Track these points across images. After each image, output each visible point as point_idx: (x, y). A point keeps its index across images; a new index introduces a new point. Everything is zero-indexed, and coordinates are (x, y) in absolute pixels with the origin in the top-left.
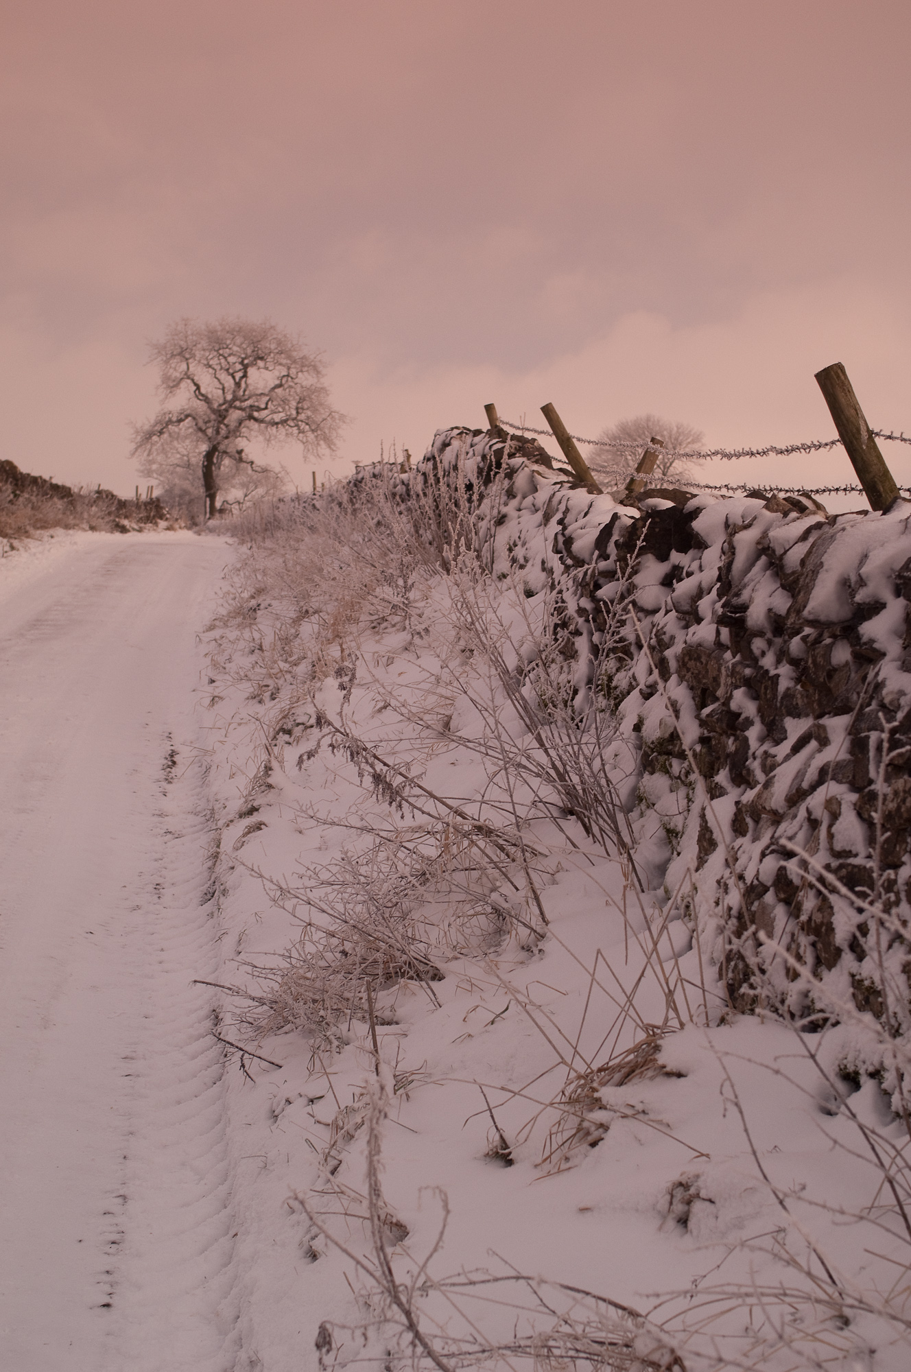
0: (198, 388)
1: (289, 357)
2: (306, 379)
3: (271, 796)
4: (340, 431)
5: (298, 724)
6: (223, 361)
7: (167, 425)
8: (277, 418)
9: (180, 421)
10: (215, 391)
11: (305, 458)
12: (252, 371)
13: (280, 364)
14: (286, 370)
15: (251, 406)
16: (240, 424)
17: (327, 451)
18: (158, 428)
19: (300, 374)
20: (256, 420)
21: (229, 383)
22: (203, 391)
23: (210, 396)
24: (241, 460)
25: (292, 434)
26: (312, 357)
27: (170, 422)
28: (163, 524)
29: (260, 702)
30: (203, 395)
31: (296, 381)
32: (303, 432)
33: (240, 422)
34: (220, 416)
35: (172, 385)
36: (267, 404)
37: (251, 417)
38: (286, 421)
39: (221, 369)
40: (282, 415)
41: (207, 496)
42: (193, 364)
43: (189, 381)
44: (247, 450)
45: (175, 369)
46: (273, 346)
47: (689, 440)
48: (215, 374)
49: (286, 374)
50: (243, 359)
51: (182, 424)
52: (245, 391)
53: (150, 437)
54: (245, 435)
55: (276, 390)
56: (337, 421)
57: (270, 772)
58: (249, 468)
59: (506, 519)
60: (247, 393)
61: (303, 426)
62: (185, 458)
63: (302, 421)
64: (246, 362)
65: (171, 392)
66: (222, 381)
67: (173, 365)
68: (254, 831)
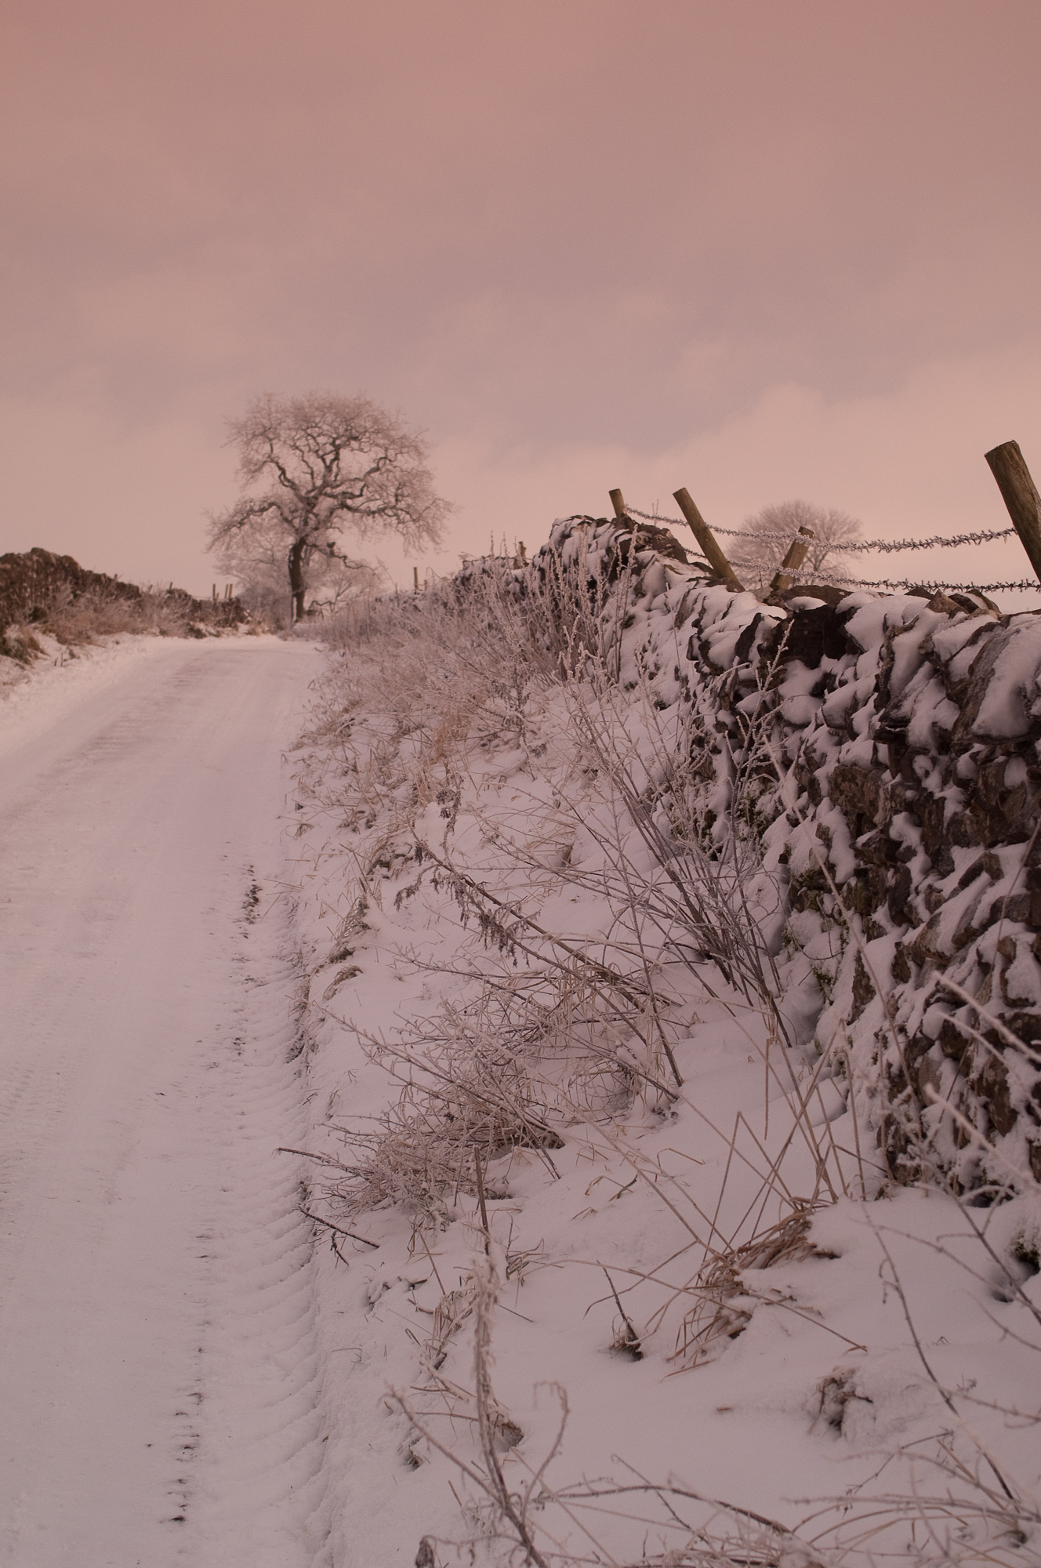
0: (283, 472)
1: (387, 437)
2: (406, 462)
3: (366, 938)
4: (445, 521)
5: (398, 856)
6: (311, 441)
7: (248, 515)
8: (374, 506)
9: (263, 510)
10: (302, 475)
11: (406, 552)
12: (343, 453)
13: (377, 445)
14: (383, 451)
15: (344, 493)
16: (331, 513)
17: (431, 545)
18: (238, 518)
19: (399, 456)
20: (349, 508)
21: (319, 466)
22: (289, 476)
23: (297, 482)
24: (332, 554)
25: (390, 525)
26: (412, 437)
27: (251, 511)
28: (243, 628)
29: (354, 830)
30: (289, 481)
31: (395, 463)
32: (403, 523)
33: (332, 512)
34: (309, 504)
35: (253, 469)
36: (362, 490)
37: (344, 506)
38: (383, 510)
39: (310, 451)
40: (379, 502)
41: (294, 596)
42: (278, 445)
43: (273, 465)
44: (339, 543)
45: (257, 452)
46: (368, 425)
47: (844, 529)
48: (303, 456)
49: (383, 456)
50: (335, 440)
51: (265, 513)
52: (336, 476)
53: (229, 529)
54: (337, 525)
55: (372, 475)
56: (442, 510)
57: (365, 911)
58: (342, 563)
59: (634, 621)
60: (339, 478)
61: (403, 515)
62: (269, 552)
63: (402, 510)
64: (338, 442)
65: (252, 477)
66: (311, 465)
67: (255, 447)
68: (347, 977)
